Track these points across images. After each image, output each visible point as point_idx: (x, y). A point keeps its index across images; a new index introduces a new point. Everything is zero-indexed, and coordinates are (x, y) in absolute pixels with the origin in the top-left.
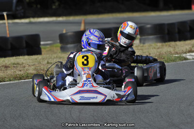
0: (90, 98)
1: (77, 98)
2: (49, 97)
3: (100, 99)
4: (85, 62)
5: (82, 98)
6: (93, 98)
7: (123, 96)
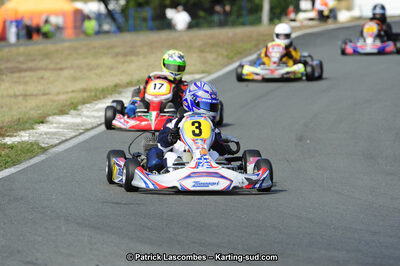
0: (208, 184)
1: (189, 185)
2: (146, 183)
3: (222, 185)
4: (197, 131)
5: (197, 184)
6: (214, 184)
7: (256, 182)
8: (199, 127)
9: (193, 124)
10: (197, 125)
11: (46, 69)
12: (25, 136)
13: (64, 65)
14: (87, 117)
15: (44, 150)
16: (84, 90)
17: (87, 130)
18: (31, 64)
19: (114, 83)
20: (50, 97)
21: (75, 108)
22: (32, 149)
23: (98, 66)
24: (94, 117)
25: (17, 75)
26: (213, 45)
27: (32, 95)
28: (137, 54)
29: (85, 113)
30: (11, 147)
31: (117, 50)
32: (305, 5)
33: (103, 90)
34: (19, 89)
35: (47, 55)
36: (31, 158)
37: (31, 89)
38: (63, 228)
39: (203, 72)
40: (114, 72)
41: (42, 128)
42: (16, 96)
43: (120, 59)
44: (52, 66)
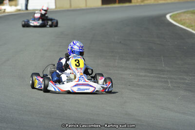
0: (84, 89)
2: (54, 88)
3: (91, 90)
5: (79, 89)
6: (87, 89)
8: (78, 62)
9: (76, 61)
10: (77, 61)
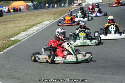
11: (20, 20)
12: (15, 38)
13: (24, 19)
14: (29, 32)
15: (20, 41)
16: (28, 25)
17: (29, 35)
18: (17, 19)
19: (35, 23)
20: (21, 27)
21: (26, 30)
22: (17, 41)
23: (31, 19)
24: (30, 32)
25: (14, 22)
26: (56, 13)
27: (17, 27)
28: (40, 16)
29: (29, 31)
30: (13, 41)
31: (35, 15)
32: (75, 2)
33: (32, 25)
34: (14, 25)
35: (20, 17)
36: (17, 43)
37: (17, 25)
38: (24, 61)
39: (54, 20)
40: (35, 20)
41: (19, 36)
42: (14, 27)
43: (36, 17)
44: (21, 19)
